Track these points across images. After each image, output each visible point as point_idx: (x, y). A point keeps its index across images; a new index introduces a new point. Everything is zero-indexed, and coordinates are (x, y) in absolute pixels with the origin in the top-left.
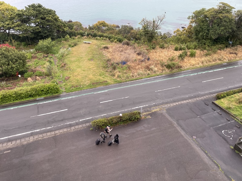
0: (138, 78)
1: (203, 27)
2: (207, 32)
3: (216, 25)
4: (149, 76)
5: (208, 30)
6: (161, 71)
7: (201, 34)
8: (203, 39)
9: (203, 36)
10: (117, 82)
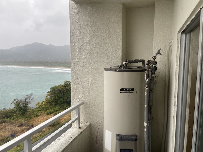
0: (34, 141)
1: (59, 96)
2: (62, 98)
3: (67, 94)
4: (42, 136)
5: (63, 97)
6: (48, 130)
7: (59, 100)
8: (61, 103)
9: (61, 101)
10: (20, 150)
